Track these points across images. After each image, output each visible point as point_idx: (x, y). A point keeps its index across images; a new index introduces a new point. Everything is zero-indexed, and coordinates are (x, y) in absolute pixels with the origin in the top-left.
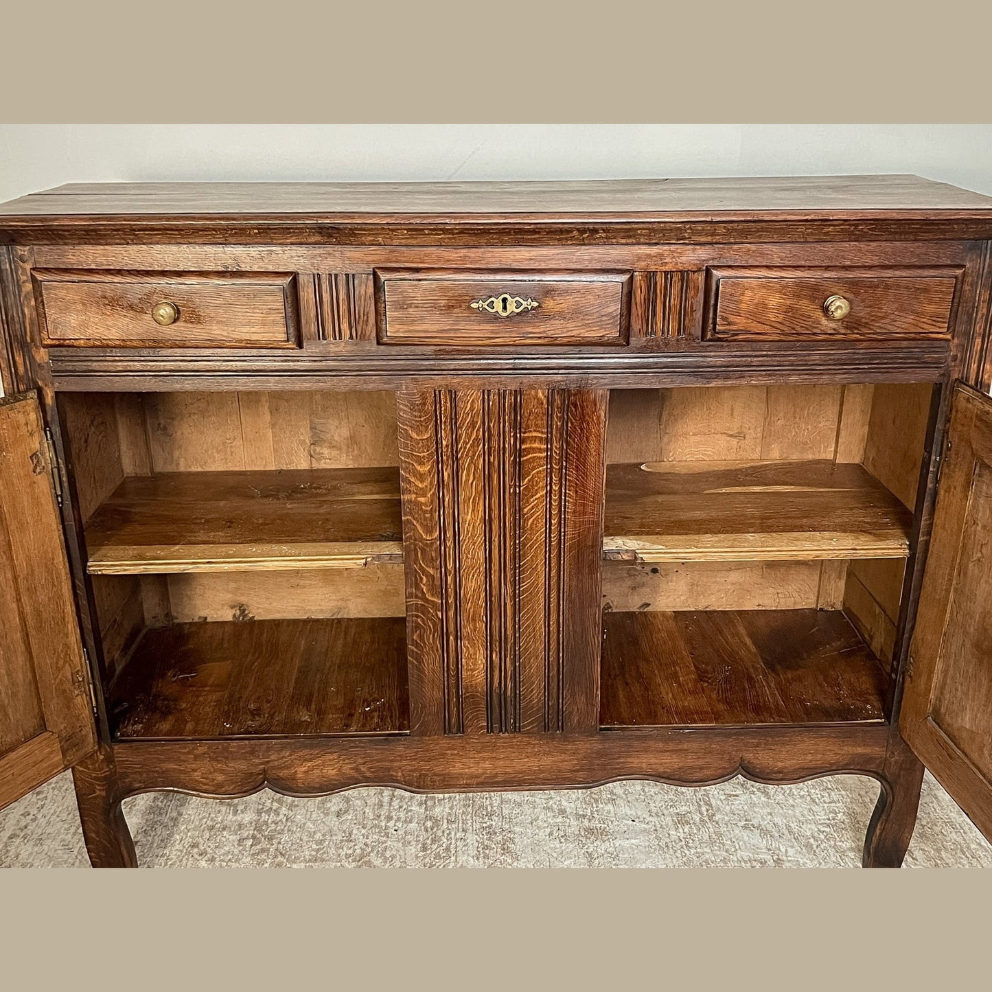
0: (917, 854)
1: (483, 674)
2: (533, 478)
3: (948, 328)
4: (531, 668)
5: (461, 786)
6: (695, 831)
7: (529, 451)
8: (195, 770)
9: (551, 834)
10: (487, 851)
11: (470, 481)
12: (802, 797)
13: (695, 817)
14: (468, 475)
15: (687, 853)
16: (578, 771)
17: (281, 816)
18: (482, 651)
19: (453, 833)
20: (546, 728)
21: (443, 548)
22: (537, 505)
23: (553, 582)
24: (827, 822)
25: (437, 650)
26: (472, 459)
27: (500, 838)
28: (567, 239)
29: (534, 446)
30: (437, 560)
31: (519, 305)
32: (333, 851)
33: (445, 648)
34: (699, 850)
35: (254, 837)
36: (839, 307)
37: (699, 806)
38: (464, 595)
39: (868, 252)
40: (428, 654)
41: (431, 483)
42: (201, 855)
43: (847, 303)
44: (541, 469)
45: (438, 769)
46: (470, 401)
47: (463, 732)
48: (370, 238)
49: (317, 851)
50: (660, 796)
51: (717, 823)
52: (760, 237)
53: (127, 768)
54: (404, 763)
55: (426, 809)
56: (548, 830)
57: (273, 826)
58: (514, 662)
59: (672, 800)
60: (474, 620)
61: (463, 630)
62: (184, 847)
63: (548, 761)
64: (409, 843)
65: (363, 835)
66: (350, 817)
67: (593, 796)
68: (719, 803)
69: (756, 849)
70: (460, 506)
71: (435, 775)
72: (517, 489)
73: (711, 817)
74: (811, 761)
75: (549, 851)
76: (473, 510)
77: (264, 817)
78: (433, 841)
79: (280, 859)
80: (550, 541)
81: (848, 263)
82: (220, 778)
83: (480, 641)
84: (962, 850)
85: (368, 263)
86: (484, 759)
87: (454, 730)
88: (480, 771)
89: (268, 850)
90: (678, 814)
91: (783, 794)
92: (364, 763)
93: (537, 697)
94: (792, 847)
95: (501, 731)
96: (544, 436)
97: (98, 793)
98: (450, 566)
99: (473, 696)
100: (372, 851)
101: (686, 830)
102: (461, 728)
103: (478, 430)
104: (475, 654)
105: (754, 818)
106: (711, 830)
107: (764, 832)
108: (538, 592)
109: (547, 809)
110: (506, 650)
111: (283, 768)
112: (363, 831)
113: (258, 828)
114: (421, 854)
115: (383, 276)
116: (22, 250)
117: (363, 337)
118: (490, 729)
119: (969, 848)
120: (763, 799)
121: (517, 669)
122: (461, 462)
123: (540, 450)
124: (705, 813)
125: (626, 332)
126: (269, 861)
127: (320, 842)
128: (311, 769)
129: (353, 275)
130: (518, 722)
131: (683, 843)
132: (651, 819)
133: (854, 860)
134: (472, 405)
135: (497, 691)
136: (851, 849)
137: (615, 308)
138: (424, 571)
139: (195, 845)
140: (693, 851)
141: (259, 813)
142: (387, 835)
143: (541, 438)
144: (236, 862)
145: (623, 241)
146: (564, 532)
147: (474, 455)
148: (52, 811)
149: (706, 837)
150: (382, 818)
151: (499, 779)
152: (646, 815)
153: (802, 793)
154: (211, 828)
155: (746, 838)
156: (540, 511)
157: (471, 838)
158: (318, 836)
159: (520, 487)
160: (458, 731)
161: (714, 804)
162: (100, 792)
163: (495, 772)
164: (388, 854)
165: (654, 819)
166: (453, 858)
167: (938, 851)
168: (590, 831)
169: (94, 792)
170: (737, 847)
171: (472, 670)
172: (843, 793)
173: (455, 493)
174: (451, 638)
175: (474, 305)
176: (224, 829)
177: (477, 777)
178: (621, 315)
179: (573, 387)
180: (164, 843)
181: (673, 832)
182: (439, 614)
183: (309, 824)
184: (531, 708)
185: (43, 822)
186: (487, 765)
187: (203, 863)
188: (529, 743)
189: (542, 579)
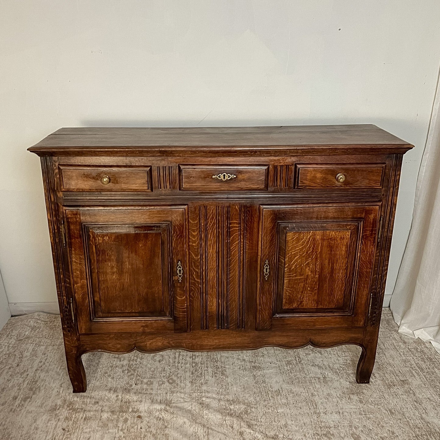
0: (376, 375)
1: (215, 308)
2: (234, 237)
3: (381, 184)
4: (233, 305)
5: (207, 349)
6: (294, 367)
7: (232, 227)
8: (109, 343)
9: (240, 368)
10: (216, 375)
11: (212, 238)
12: (334, 354)
13: (294, 362)
14: (211, 236)
15: (291, 375)
16: (250, 343)
17: (138, 362)
18: (215, 299)
19: (203, 368)
20: (238, 327)
21: (201, 262)
22: (235, 246)
23: (241, 274)
24: (344, 363)
25: (199, 299)
26: (212, 230)
27: (220, 370)
28: (246, 155)
29: (234, 225)
30: (199, 266)
31: (229, 176)
32: (158, 375)
33: (202, 298)
34: (295, 374)
35: (128, 369)
36: (341, 178)
37: (296, 358)
38: (209, 279)
39: (352, 158)
40: (196, 300)
41: (198, 238)
42: (109, 376)
43: (344, 176)
44: (237, 233)
45: (199, 343)
46: (212, 210)
47: (208, 329)
48: (178, 154)
49: (152, 375)
50: (281, 354)
51: (302, 364)
52: (314, 154)
53: (85, 343)
54: (186, 340)
55: (192, 359)
56: (239, 367)
57: (135, 366)
58: (227, 303)
60: (212, 288)
61: (208, 291)
62: (102, 374)
63: (239, 340)
64: (187, 371)
65: (169, 369)
66: (164, 362)
67: (256, 354)
68: (303, 357)
69: (316, 373)
70: (208, 247)
71: (198, 345)
73: (300, 362)
74: (336, 339)
75: (239, 374)
76: (212, 248)
77: (131, 362)
78: (196, 371)
79: (138, 377)
80: (240, 259)
81: (345, 162)
82: (119, 346)
83: (214, 295)
84: (393, 374)
85: (176, 163)
86: (216, 339)
87: (205, 328)
88: (214, 343)
89: (134, 374)
90: (287, 361)
91: (327, 353)
92: (172, 341)
93: (235, 316)
94: (330, 373)
95: (222, 328)
96: (238, 222)
97: (73, 352)
98: (204, 268)
99: (212, 316)
100: (173, 374)
101: (290, 367)
102: (207, 327)
103: (215, 220)
104: (213, 300)
105: (316, 362)
106: (300, 367)
107: (320, 367)
108: (236, 277)
109: (238, 359)
110: (224, 299)
111: (142, 343)
112: (169, 367)
113: (129, 366)
114: (192, 375)
115: (182, 167)
116: (55, 158)
117: (174, 188)
118: (218, 328)
119: (396, 373)
120: (319, 355)
121: (228, 306)
122: (208, 231)
123: (237, 227)
124: (298, 360)
125: (267, 186)
126: (134, 378)
127: (153, 372)
128: (152, 343)
129: (171, 167)
130: (228, 325)
131: (289, 371)
132: (277, 363)
133: (353, 378)
134: (212, 211)
135: (221, 314)
136: (352, 373)
137: (263, 178)
138: (194, 270)
139: (106, 373)
140: (293, 374)
141: (129, 361)
142: (178, 369)
143: (237, 223)
144: (122, 378)
145: (266, 155)
146: (245, 256)
149: (298, 369)
150: (176, 362)
151: (221, 346)
152: (276, 361)
153: (335, 353)
154: (112, 367)
155: (313, 370)
156: (236, 249)
157: (210, 370)
158: (152, 369)
159: (229, 240)
160: (206, 329)
161: (301, 357)
162: (74, 351)
163: (219, 344)
164: (179, 375)
165: (279, 363)
166: (203, 377)
167: (384, 374)
168: (254, 367)
169: (72, 352)
170: (309, 373)
171: (212, 306)
172: (350, 353)
173: (206, 242)
174: (204, 294)
175: (214, 177)
176: (116, 367)
177: (213, 346)
178: (265, 180)
179: (248, 205)
180: (95, 372)
181: (285, 367)
182: (200, 286)
183: (149, 365)
184: (233, 320)
185: (48, 364)
186: (217, 341)
187: (110, 379)
188: (232, 333)
189: (237, 273)
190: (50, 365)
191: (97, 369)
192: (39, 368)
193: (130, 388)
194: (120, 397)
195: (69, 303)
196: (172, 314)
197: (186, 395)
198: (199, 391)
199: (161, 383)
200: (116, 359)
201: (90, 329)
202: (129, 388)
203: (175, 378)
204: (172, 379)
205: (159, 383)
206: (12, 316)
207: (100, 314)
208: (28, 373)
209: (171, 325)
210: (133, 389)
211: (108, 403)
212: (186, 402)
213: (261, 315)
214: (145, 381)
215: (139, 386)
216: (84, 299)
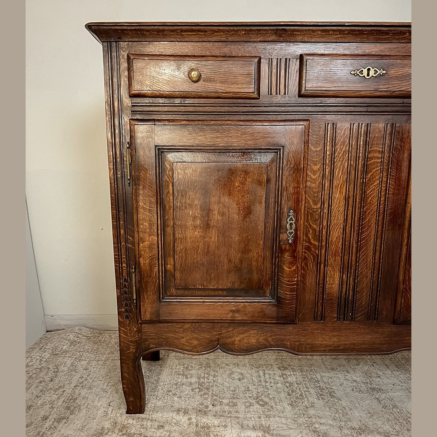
1: (337, 286)
2: (373, 174)
4: (363, 283)
5: (321, 351)
7: (372, 158)
8: (182, 338)
9: (353, 390)
10: (323, 397)
11: (340, 175)
14: (339, 172)
16: (383, 344)
17: (210, 380)
18: (338, 274)
19: (302, 389)
20: (368, 318)
21: (322, 213)
22: (374, 189)
23: (379, 234)
25: (314, 272)
26: (342, 162)
27: (327, 391)
28: (402, 39)
29: (375, 155)
30: (318, 220)
31: (376, 72)
32: (241, 395)
33: (318, 270)
35: (199, 388)
38: (331, 241)
40: (309, 274)
41: (319, 176)
42: (174, 395)
44: (378, 169)
45: (309, 341)
46: (344, 130)
47: (324, 320)
48: (301, 38)
49: (234, 394)
50: (402, 375)
53: (148, 336)
54: (292, 337)
55: (284, 379)
56: (351, 388)
57: (207, 384)
58: (354, 279)
60: (335, 255)
61: (329, 261)
62: (164, 392)
63: (368, 338)
64: (280, 392)
65: (255, 388)
66: (245, 381)
70: (334, 189)
71: (307, 344)
72: (364, 180)
75: (355, 397)
76: (340, 192)
77: (202, 380)
78: (293, 392)
79: (215, 397)
80: (379, 210)
82: (195, 342)
83: (337, 267)
85: (298, 52)
86: (334, 336)
87: (319, 319)
88: (332, 343)
89: (208, 394)
92: (271, 336)
93: (365, 301)
95: (344, 320)
96: (381, 150)
97: (131, 350)
98: (325, 224)
99: (331, 299)
100: (262, 395)
102: (323, 317)
103: (346, 146)
104: (334, 275)
108: (371, 239)
109: (346, 380)
110: (351, 273)
111: (229, 338)
112: (255, 387)
113: (200, 384)
114: (288, 397)
115: (306, 57)
116: (123, 45)
117: (291, 93)
118: (338, 318)
121: (356, 284)
122: (335, 164)
123: (378, 158)
126: (210, 398)
127: (234, 391)
128: (243, 339)
129: (289, 59)
130: (354, 315)
134: (344, 132)
135: (344, 296)
138: (311, 226)
139: (170, 391)
141: (199, 378)
142: (267, 388)
143: (379, 151)
144: (193, 398)
146: (387, 205)
147: (343, 160)
148: (94, 377)
150: (262, 381)
151: (341, 348)
152: (400, 383)
154: (176, 384)
156: (375, 193)
157: (312, 391)
158: (232, 388)
159: (366, 178)
160: (321, 319)
162: (132, 350)
163: (339, 343)
164: (271, 396)
165: (404, 384)
166: (306, 399)
168: (373, 389)
169: (130, 350)
171: (332, 284)
173: (331, 181)
174: (322, 265)
175: (353, 73)
176: (183, 385)
177: (330, 346)
180: (155, 389)
182: (317, 251)
183: (225, 383)
184: (362, 307)
185: (91, 381)
186: (335, 339)
187: (176, 399)
188: (359, 328)
189: (373, 233)
190: (93, 381)
191: (156, 387)
192: (79, 384)
193: (206, 410)
194: (194, 420)
195: (129, 274)
196: (275, 295)
197: (289, 420)
198: (305, 416)
199: (248, 404)
200: (181, 376)
201: (158, 314)
202: (204, 409)
203: (267, 400)
204: (262, 400)
205: (245, 405)
206: (47, 332)
207: (173, 291)
208: (64, 389)
209: (272, 311)
210: (210, 411)
211: (177, 428)
212: (291, 429)
213: (405, 299)
214: (225, 401)
215: (218, 408)
216: (151, 266)
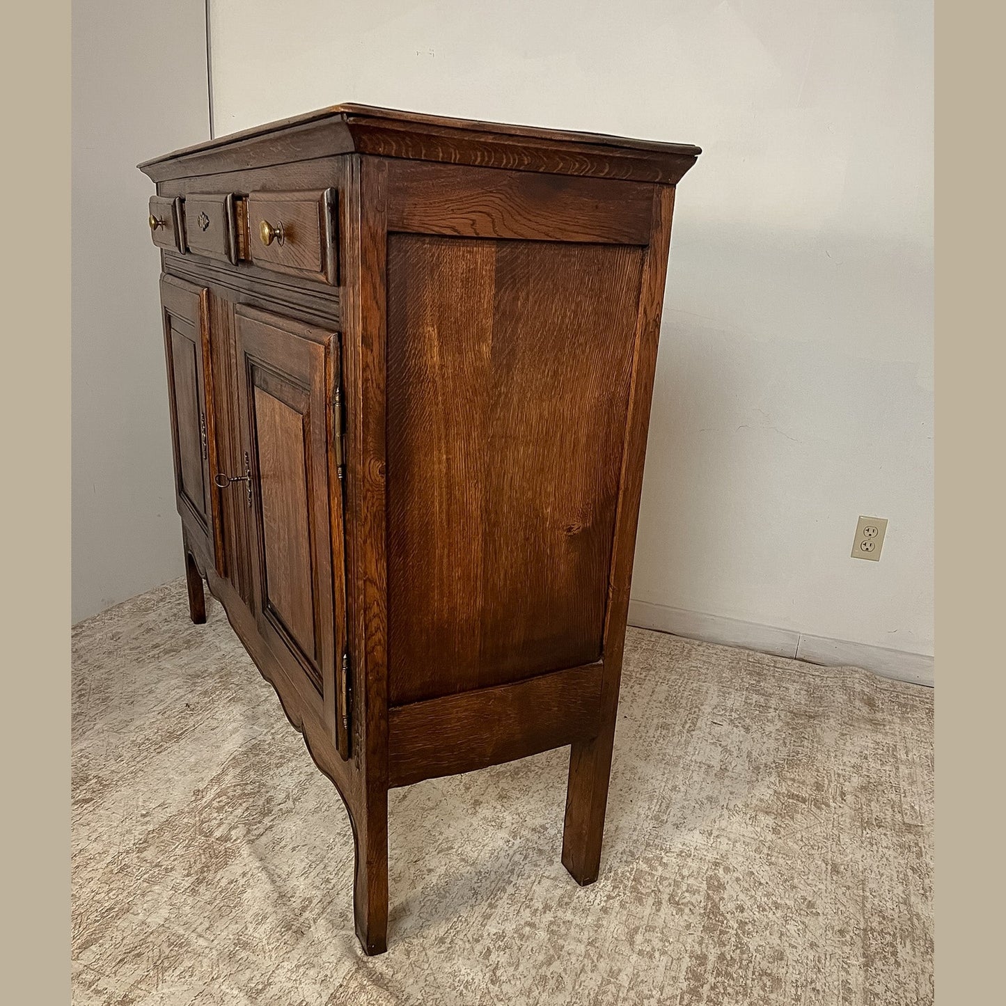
6: (670, 735)
15: (653, 745)
34: (664, 746)
37: (686, 722)
51: (692, 736)
59: (666, 714)
68: (703, 725)
69: (711, 758)
73: (690, 731)
90: (664, 722)
94: (743, 765)
106: (684, 738)
107: (726, 751)
124: (687, 728)
149: (676, 740)
155: (708, 750)
170: (697, 753)
